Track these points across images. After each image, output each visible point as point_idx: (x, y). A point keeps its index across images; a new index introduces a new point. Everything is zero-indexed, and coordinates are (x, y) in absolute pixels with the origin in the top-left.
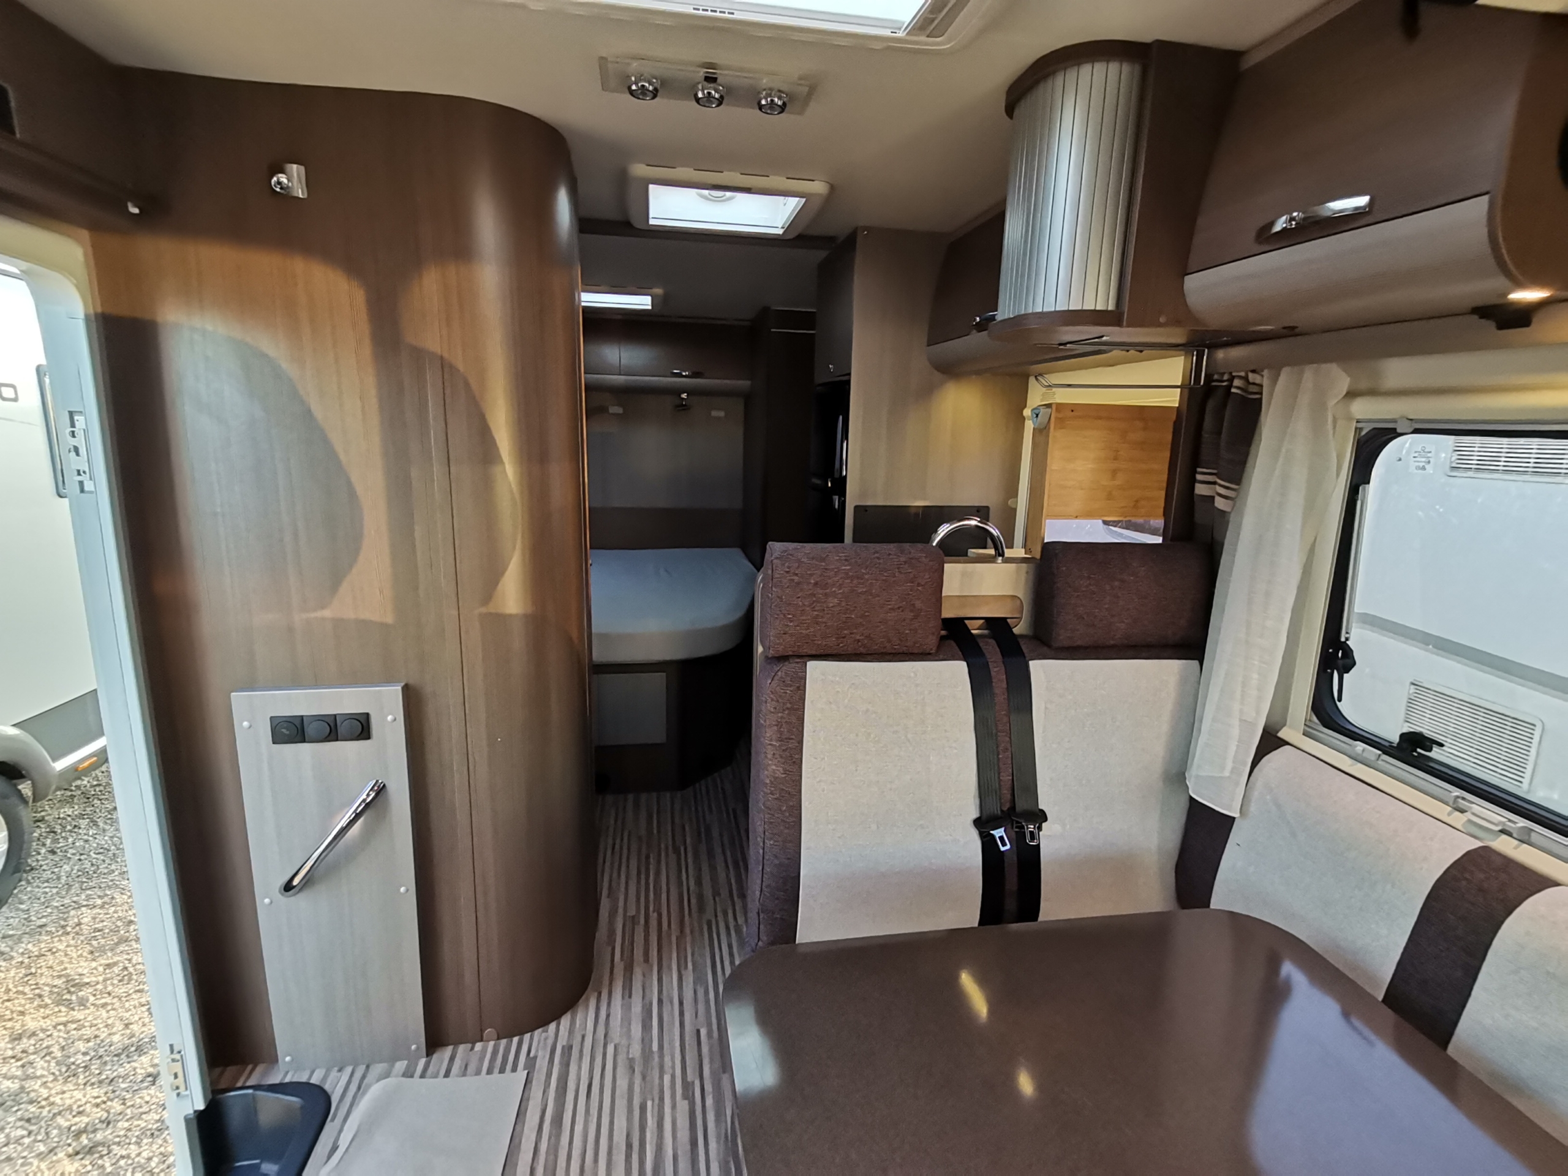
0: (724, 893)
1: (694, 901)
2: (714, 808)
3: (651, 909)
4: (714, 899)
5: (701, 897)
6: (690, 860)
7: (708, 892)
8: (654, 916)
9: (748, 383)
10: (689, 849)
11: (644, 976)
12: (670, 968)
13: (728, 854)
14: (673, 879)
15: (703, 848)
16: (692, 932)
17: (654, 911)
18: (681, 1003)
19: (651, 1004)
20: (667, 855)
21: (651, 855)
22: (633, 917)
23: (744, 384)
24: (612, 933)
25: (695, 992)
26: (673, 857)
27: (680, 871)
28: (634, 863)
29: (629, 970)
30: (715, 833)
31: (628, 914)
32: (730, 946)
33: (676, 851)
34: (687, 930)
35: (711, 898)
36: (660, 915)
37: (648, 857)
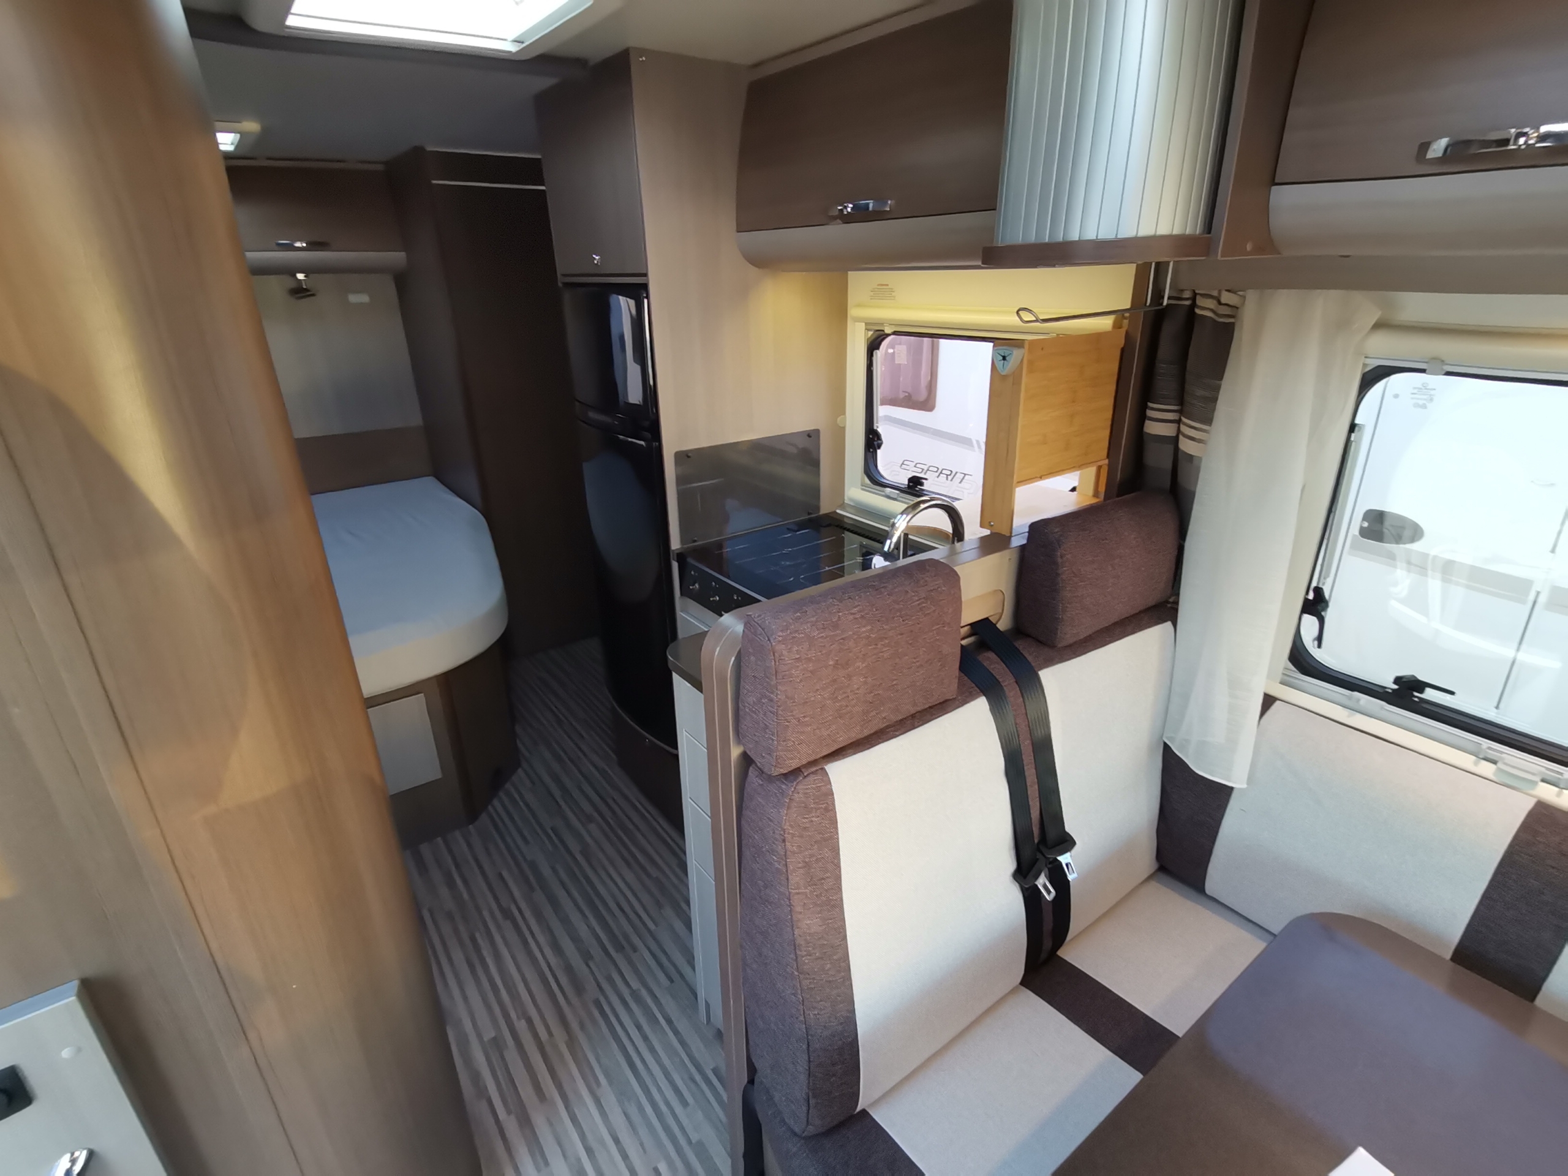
0: (596, 951)
1: (564, 980)
2: (529, 837)
3: (513, 1015)
4: (588, 965)
5: (569, 969)
6: (533, 922)
7: (576, 961)
8: (521, 1026)
9: (402, 255)
10: (523, 905)
11: (551, 1124)
12: (580, 1097)
13: (576, 894)
14: (522, 957)
15: (539, 896)
16: (582, 1026)
17: (518, 1018)
18: (617, 1141)
19: (579, 1160)
20: (499, 927)
21: (477, 935)
22: (494, 1039)
23: (397, 257)
24: (476, 1077)
25: (626, 1114)
26: (507, 925)
27: (525, 943)
28: (458, 956)
29: (525, 1122)
30: (546, 871)
31: (485, 1039)
32: (639, 1027)
33: (507, 914)
34: (575, 1026)
35: (584, 967)
36: (530, 1021)
37: (473, 939)
